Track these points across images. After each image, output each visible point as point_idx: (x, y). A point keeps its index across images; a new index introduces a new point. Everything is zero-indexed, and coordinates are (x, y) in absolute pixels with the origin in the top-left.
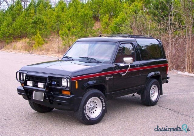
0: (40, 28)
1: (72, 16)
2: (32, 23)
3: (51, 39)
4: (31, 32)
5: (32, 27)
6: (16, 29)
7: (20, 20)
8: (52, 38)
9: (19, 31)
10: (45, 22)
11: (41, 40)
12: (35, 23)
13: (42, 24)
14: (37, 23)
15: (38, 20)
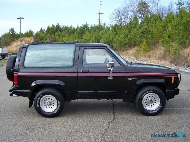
0: (147, 37)
1: (177, 25)
2: (141, 33)
3: (157, 46)
4: (139, 40)
5: (140, 37)
6: (131, 39)
7: (134, 32)
8: (159, 45)
9: (133, 40)
10: (151, 32)
11: (146, 47)
12: (143, 33)
13: (149, 34)
14: (145, 32)
15: (145, 30)
